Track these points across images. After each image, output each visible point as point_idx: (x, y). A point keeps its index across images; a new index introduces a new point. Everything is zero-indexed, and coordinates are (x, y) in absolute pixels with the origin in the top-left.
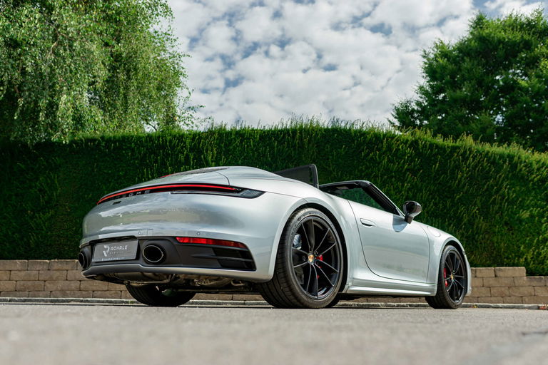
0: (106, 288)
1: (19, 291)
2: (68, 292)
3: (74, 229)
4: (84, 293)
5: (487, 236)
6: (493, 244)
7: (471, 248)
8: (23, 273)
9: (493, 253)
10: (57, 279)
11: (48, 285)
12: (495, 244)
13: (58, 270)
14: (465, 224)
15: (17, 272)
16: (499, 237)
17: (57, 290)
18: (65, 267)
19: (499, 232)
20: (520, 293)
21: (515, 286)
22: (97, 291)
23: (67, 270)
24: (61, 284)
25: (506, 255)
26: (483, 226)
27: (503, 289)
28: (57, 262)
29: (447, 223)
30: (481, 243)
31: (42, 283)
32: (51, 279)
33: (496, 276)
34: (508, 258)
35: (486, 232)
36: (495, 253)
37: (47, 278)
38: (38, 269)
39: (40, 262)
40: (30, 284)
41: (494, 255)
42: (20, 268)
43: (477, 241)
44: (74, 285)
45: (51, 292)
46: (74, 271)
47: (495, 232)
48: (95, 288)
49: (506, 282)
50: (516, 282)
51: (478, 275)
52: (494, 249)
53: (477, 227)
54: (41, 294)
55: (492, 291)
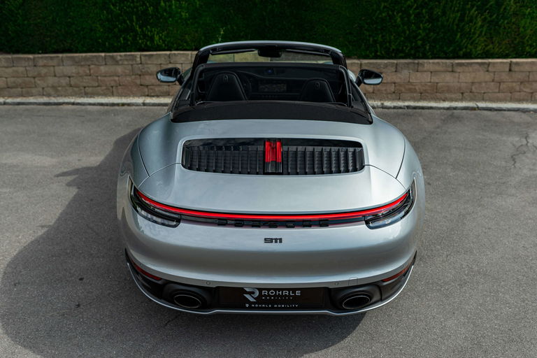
0: (97, 84)
1: (12, 88)
2: (60, 88)
3: (51, 18)
4: (75, 89)
5: (514, 20)
6: (519, 28)
7: (491, 34)
8: (10, 70)
9: (515, 39)
10: (46, 75)
11: (39, 82)
12: (521, 29)
13: (44, 66)
14: (491, 6)
15: (4, 69)
16: (528, 21)
17: (48, 87)
18: (51, 63)
19: (529, 13)
20: (531, 89)
21: (529, 81)
22: (88, 87)
23: (54, 66)
24: (51, 80)
25: (530, 42)
26: (513, 8)
27: (514, 84)
28: (42, 58)
29: (469, 6)
30: (505, 28)
31: (32, 80)
32: (39, 75)
33: (510, 70)
34: (531, 46)
35: (515, 14)
36: (518, 40)
37: (36, 74)
38: (23, 65)
39: (24, 59)
40: (20, 80)
41: (516, 42)
42: (6, 65)
43: (500, 27)
44: (64, 81)
45: (43, 88)
46: (61, 67)
47: (524, 15)
48: (85, 84)
49: (520, 77)
50: (531, 77)
51: (490, 69)
52: (518, 35)
53: (505, 9)
54: (34, 91)
55: (501, 87)
